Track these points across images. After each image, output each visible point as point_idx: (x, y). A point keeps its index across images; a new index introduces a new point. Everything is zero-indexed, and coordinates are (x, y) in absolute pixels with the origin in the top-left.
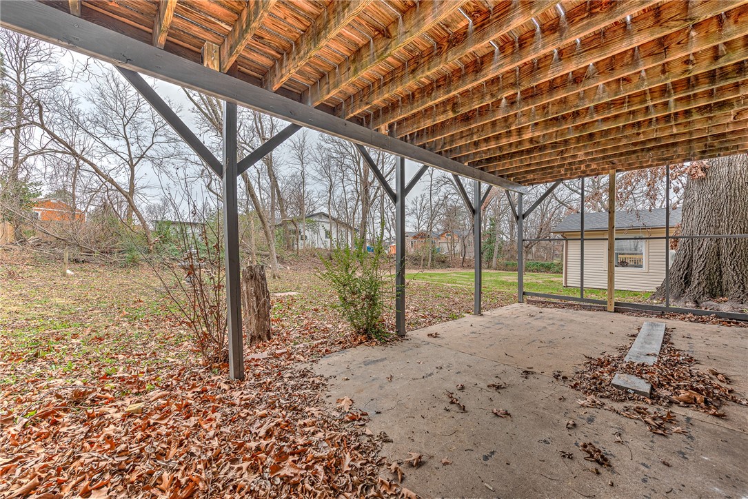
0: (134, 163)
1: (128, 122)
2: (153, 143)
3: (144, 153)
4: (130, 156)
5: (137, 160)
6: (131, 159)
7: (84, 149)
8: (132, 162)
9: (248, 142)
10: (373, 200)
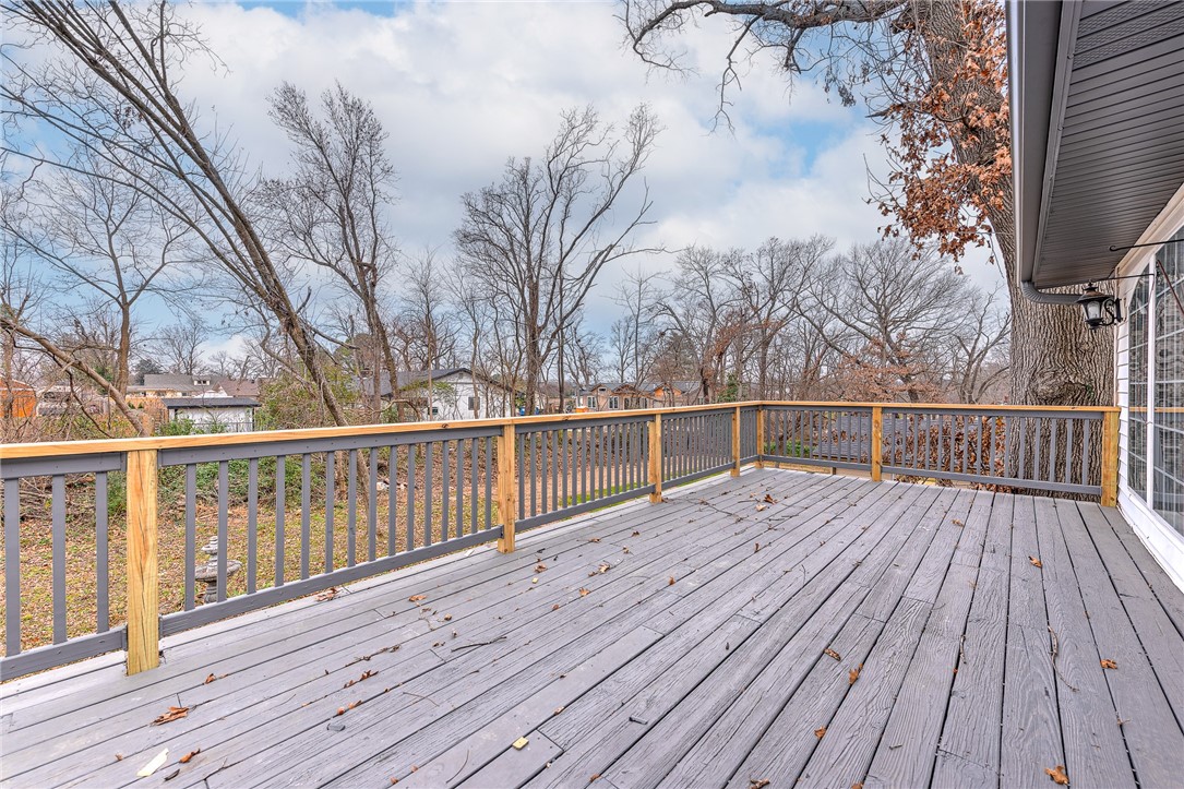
0: (129, 299)
1: (117, 228)
2: (164, 264)
3: (147, 282)
4: (121, 287)
5: (134, 294)
6: (123, 294)
7: (28, 296)
8: (124, 298)
9: (333, 263)
10: (546, 355)
